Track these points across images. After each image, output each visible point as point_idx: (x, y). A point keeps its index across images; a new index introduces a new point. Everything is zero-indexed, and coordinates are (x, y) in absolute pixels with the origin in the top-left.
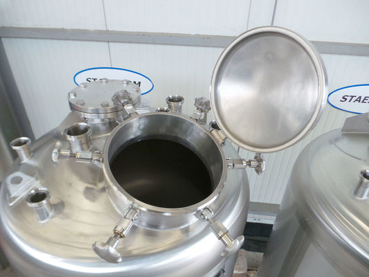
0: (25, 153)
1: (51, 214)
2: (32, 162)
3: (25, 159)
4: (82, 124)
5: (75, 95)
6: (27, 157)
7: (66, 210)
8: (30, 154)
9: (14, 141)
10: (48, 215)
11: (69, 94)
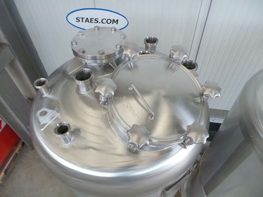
0: (45, 90)
1: (72, 139)
2: (50, 96)
3: (46, 95)
4: (85, 69)
5: (76, 44)
6: (47, 93)
7: (82, 134)
8: (48, 90)
9: (35, 82)
10: (70, 140)
11: (72, 43)
